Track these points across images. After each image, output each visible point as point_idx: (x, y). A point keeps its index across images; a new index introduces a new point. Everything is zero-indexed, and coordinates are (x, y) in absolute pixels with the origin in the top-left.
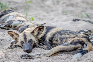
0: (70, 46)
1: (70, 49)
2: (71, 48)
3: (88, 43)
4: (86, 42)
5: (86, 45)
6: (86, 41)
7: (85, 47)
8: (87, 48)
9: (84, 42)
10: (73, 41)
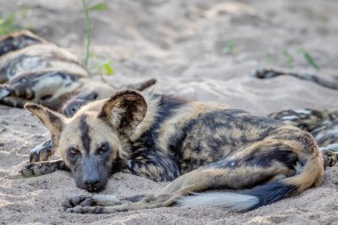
9: (296, 154)
10: (257, 150)
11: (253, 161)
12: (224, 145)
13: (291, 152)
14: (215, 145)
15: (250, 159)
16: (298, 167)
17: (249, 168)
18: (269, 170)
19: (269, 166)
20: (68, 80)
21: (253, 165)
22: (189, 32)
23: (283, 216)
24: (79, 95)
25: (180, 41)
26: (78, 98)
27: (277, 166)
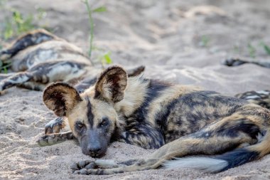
9: (258, 126)
10: (227, 123)
11: (224, 132)
15: (221, 131)
16: (259, 137)
17: (220, 138)
18: (236, 139)
19: (236, 136)
20: (76, 68)
21: (223, 136)
22: (172, 29)
24: (84, 80)
25: (165, 36)
26: (83, 82)
27: (242, 136)
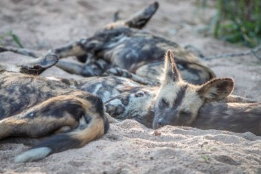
0: (40, 120)
1: (42, 129)
2: (42, 126)
3: (94, 116)
4: (88, 113)
5: (87, 122)
6: (90, 109)
7: (83, 128)
8: (86, 129)
12: (31, 93)
13: (80, 107)
14: (25, 91)
23: (80, 161)
